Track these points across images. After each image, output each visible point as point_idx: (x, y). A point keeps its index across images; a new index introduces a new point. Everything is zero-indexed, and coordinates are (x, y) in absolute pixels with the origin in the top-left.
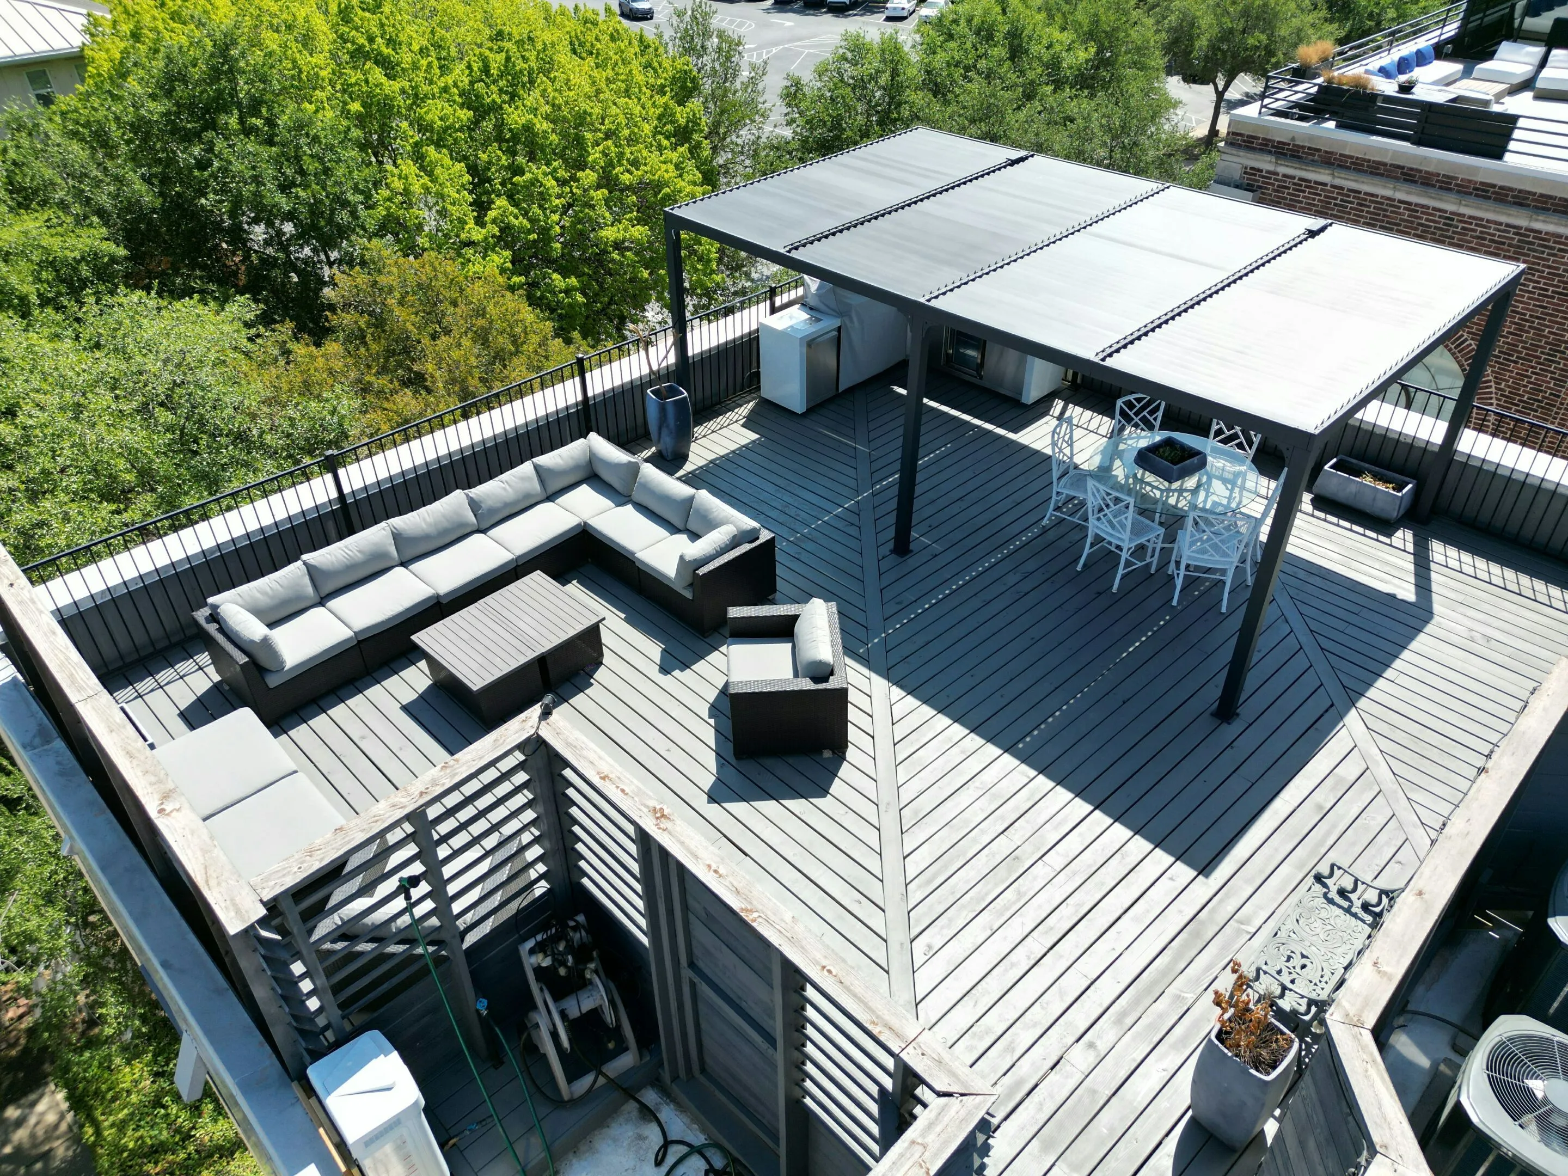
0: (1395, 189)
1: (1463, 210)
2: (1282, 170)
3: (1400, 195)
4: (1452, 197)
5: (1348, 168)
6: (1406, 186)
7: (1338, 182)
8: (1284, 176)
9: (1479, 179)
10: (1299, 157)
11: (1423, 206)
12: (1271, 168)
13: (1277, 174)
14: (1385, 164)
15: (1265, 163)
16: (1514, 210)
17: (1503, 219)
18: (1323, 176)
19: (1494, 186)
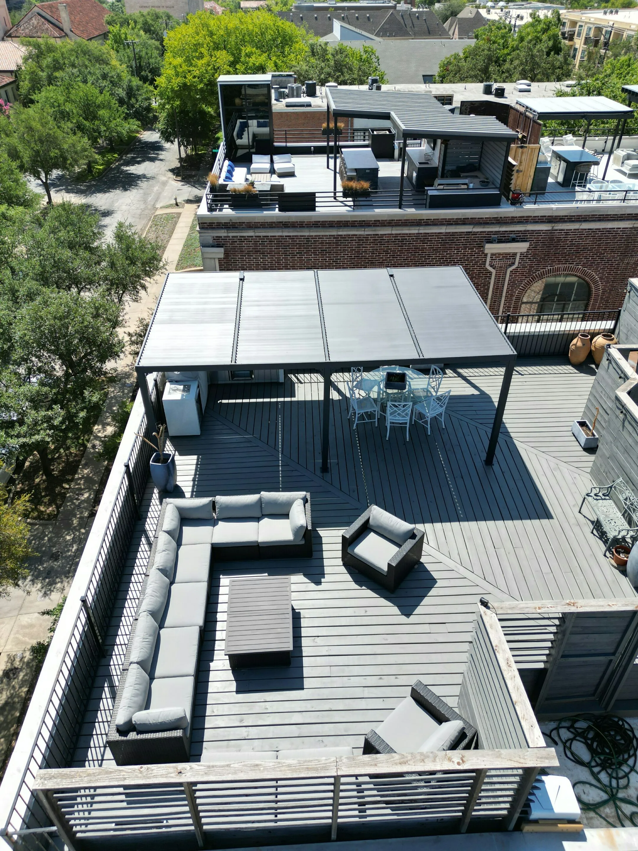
0: (282, 232)
1: (312, 234)
2: (231, 235)
3: (285, 234)
4: (306, 230)
5: (260, 227)
6: (287, 230)
7: (257, 234)
8: (233, 237)
9: (313, 220)
10: (237, 228)
11: (296, 236)
12: (226, 235)
13: (229, 237)
14: (274, 223)
15: (222, 233)
16: (331, 229)
17: (328, 234)
18: (250, 233)
19: (319, 222)
